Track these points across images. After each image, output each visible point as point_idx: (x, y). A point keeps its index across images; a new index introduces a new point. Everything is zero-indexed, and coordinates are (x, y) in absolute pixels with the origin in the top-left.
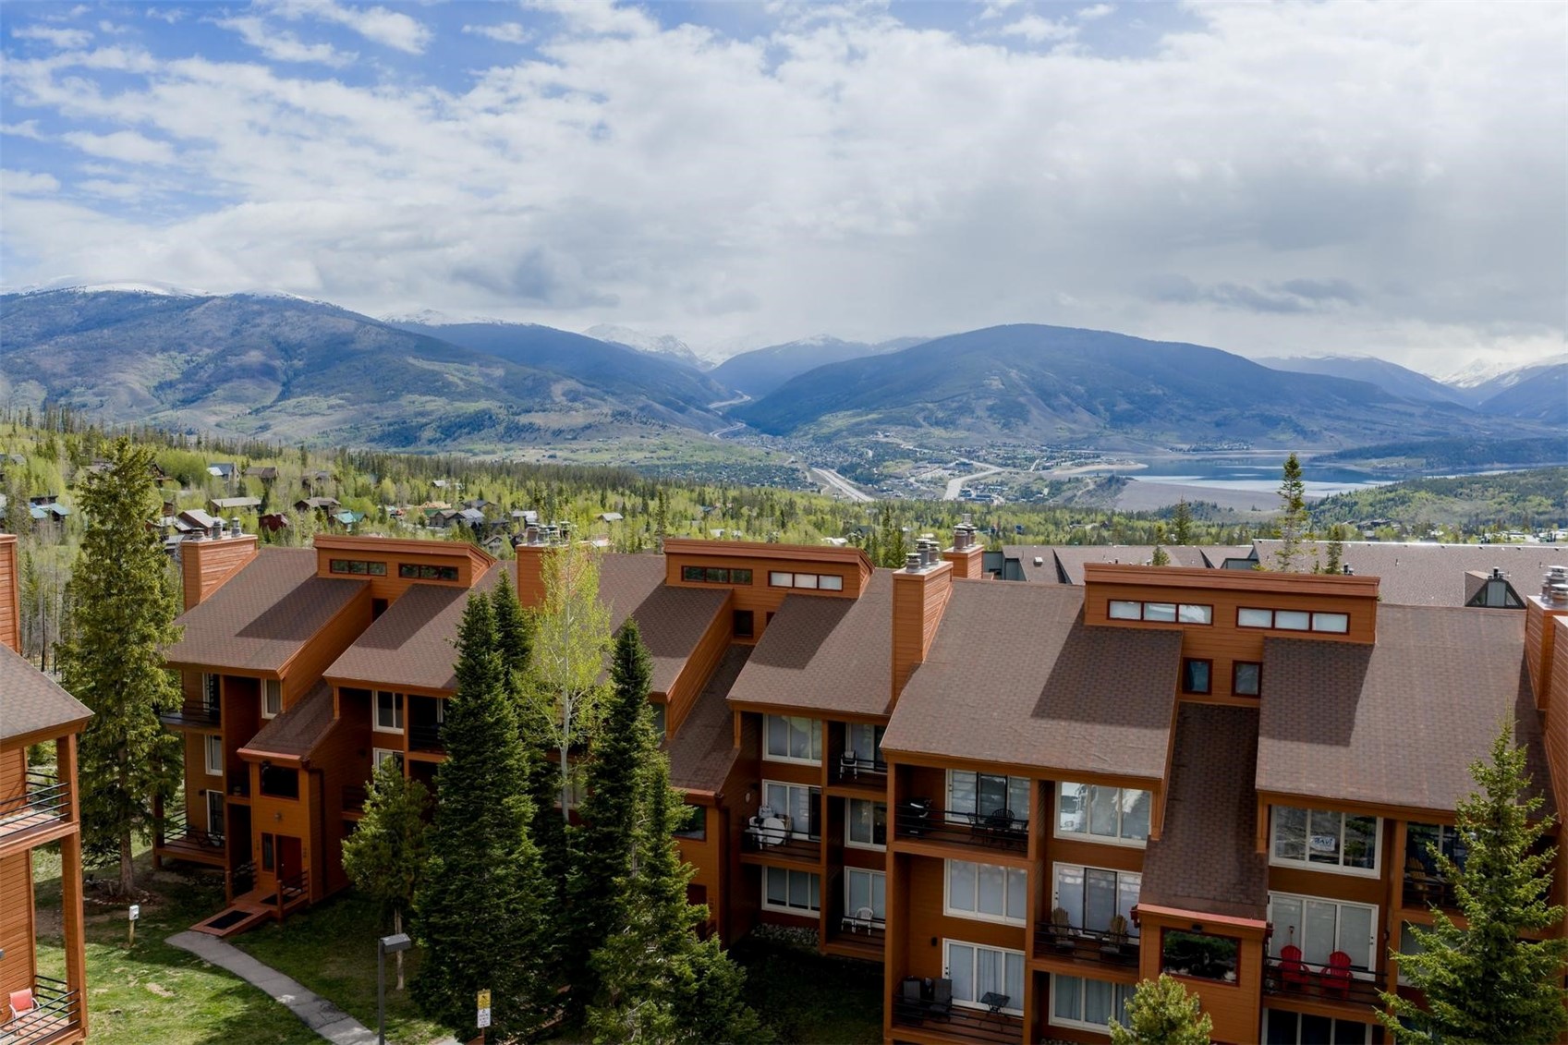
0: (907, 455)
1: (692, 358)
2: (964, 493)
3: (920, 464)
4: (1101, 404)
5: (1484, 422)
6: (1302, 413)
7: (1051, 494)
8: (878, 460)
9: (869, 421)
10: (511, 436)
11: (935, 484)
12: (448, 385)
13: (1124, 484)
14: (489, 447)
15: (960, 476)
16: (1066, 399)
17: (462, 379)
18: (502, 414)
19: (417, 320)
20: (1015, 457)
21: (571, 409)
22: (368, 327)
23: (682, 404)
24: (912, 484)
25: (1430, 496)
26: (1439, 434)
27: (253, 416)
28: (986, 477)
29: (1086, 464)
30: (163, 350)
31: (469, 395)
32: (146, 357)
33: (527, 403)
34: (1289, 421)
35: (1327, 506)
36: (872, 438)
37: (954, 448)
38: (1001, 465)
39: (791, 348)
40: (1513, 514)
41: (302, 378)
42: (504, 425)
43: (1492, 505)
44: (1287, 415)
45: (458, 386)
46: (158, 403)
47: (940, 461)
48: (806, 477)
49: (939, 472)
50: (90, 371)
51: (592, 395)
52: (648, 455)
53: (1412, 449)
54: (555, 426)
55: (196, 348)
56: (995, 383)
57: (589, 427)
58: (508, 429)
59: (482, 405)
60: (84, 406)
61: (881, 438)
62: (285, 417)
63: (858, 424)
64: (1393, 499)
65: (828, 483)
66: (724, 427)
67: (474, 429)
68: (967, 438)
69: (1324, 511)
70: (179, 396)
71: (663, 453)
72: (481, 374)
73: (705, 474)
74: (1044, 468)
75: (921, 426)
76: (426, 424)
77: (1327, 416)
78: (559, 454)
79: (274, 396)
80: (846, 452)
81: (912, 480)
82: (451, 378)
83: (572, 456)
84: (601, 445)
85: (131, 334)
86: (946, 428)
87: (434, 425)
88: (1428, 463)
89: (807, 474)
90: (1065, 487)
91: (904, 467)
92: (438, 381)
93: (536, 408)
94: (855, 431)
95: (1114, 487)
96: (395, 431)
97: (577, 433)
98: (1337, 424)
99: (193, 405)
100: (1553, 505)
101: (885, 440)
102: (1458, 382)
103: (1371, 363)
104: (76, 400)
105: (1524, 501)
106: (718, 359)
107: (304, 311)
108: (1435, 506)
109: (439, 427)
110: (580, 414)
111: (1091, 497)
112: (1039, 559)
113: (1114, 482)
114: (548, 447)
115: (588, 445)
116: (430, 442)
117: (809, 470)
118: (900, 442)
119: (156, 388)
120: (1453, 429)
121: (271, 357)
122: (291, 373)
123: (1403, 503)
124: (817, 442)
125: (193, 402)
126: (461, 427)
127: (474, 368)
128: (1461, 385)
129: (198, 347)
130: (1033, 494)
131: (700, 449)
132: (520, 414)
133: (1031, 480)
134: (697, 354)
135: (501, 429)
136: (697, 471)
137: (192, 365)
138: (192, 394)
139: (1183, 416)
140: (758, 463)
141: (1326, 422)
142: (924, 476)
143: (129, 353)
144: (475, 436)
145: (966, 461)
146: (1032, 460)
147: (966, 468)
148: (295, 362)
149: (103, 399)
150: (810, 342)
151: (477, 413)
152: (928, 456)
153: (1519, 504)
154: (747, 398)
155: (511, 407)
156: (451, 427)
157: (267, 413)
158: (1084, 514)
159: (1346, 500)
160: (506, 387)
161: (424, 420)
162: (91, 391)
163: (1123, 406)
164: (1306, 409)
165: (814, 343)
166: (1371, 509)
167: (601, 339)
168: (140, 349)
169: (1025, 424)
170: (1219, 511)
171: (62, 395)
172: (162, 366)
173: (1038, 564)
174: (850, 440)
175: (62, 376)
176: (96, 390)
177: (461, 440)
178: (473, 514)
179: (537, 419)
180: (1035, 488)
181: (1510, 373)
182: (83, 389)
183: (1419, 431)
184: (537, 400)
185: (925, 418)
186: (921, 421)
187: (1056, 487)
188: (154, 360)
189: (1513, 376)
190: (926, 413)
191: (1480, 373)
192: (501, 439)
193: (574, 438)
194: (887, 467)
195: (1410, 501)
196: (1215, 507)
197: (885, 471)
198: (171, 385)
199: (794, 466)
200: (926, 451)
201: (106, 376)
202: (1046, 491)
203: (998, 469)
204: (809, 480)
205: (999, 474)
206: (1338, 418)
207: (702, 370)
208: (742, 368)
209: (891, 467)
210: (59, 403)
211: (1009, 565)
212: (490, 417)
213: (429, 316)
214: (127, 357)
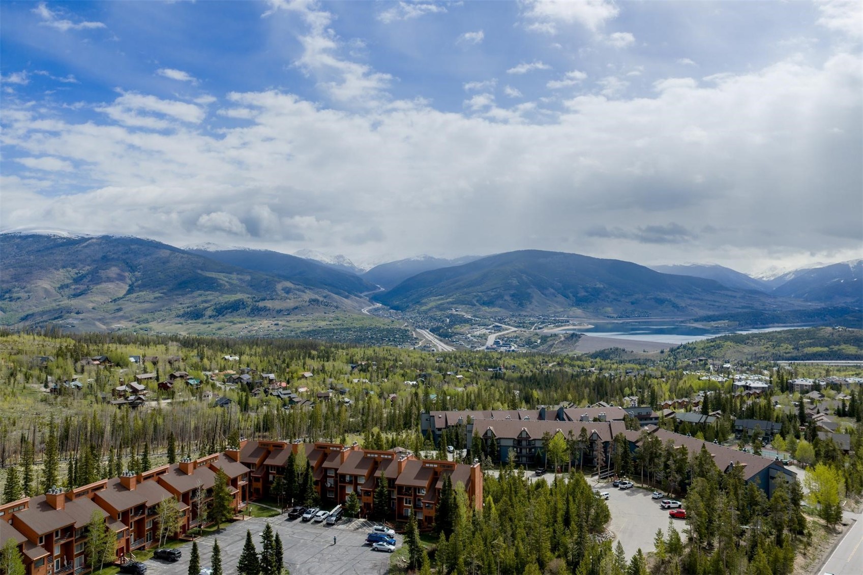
0: (467, 321)
1: (353, 267)
2: (496, 343)
3: (474, 326)
4: (571, 293)
5: (772, 300)
6: (677, 297)
7: (542, 343)
8: (450, 326)
9: (448, 303)
10: (254, 313)
11: (481, 338)
12: (220, 285)
13: (580, 338)
14: (243, 320)
15: (495, 333)
16: (552, 291)
17: (227, 282)
18: (250, 302)
19: (202, 248)
20: (524, 323)
21: (287, 298)
22: (177, 254)
23: (347, 294)
24: (469, 338)
25: (732, 344)
26: (749, 307)
27: (113, 303)
28: (508, 334)
29: (562, 326)
30: (63, 267)
31: (232, 291)
32: (54, 271)
33: (263, 294)
34: (670, 301)
35: (681, 350)
36: (449, 312)
37: (492, 318)
38: (516, 327)
39: (407, 262)
40: (773, 353)
41: (140, 282)
42: (250, 307)
43: (763, 349)
44: (669, 298)
45: (225, 286)
46: (60, 296)
47: (485, 325)
48: (412, 335)
49: (484, 331)
50: (23, 279)
51: (298, 290)
52: (329, 323)
53: (732, 317)
54: (278, 308)
55: (81, 266)
56: (514, 282)
57: (296, 308)
58: (253, 310)
59: (239, 296)
60: (19, 298)
61: (454, 312)
62: (130, 304)
63: (442, 304)
64: (713, 346)
65: (425, 337)
66: (370, 306)
67: (234, 310)
68: (500, 312)
69: (679, 352)
70: (73, 292)
71: (336, 322)
72: (238, 279)
73: (359, 333)
74: (540, 328)
75: (475, 305)
76: (209, 307)
77: (690, 298)
78: (280, 323)
79: (124, 292)
80: (435, 320)
81: (469, 335)
82: (221, 282)
83: (287, 324)
84: (303, 318)
85: (46, 258)
86: (488, 306)
87: (212, 308)
88: (739, 324)
89: (414, 333)
90: (548, 339)
91: (465, 328)
92: (214, 283)
93: (268, 298)
94: (439, 308)
95: (574, 339)
96: (191, 312)
97: (289, 312)
98: (696, 302)
99: (80, 297)
100: (793, 349)
101: (456, 313)
102: (763, 277)
103: (716, 268)
104: (15, 295)
105: (779, 346)
106: (367, 267)
107: (141, 245)
108: (735, 350)
109: (215, 309)
110: (292, 301)
111: (563, 344)
112: (440, 416)
113: (573, 337)
114: (274, 319)
115: (296, 318)
116: (210, 317)
117: (414, 331)
118: (464, 314)
119: (59, 288)
120: (757, 305)
121: (123, 271)
122: (134, 279)
123: (719, 348)
124: (419, 314)
125: (80, 295)
126: (227, 308)
127: (234, 276)
128: (765, 279)
129: (82, 265)
130: (532, 343)
131: (357, 320)
132: (259, 301)
133: (532, 335)
134: (356, 265)
135: (249, 309)
136: (354, 332)
137: (79, 275)
138: (79, 291)
139: (614, 299)
140: (387, 327)
141: (689, 301)
142: (475, 333)
143: (45, 269)
144: (235, 313)
145: (499, 325)
146: (533, 324)
147: (498, 329)
148: (136, 273)
149: (30, 294)
150: (416, 258)
151: (235, 301)
152: (478, 322)
153: (776, 348)
154: (383, 289)
155: (254, 298)
156: (221, 309)
157: (121, 302)
158: (550, 358)
159: (691, 346)
160: (251, 286)
161: (206, 305)
162: (23, 290)
163: (582, 294)
164: (679, 294)
165: (419, 259)
166: (702, 351)
167: (303, 257)
168: (50, 266)
169: (530, 304)
170: (626, 352)
171: (7, 292)
172: (62, 276)
173: (440, 418)
174: (437, 313)
175: (8, 282)
176: (26, 289)
177: (227, 316)
178: (246, 377)
179: (269, 304)
180: (533, 340)
181: (790, 273)
182: (19, 289)
183: (738, 306)
184: (268, 293)
185: (477, 301)
186: (475, 302)
187: (544, 339)
188: (58, 272)
189: (791, 274)
190: (478, 298)
191: (774, 273)
192: (249, 315)
193: (288, 314)
194: (456, 328)
195: (722, 347)
196: (624, 350)
197: (455, 331)
198: (67, 286)
199: (407, 328)
200: (477, 319)
201: (32, 282)
202: (539, 341)
203: (516, 329)
204: (415, 336)
205: (515, 331)
206: (697, 299)
207: (358, 274)
208: (379, 273)
209: (458, 328)
210: (6, 297)
211: (432, 418)
212: (243, 303)
213: (209, 246)
214: (44, 271)
